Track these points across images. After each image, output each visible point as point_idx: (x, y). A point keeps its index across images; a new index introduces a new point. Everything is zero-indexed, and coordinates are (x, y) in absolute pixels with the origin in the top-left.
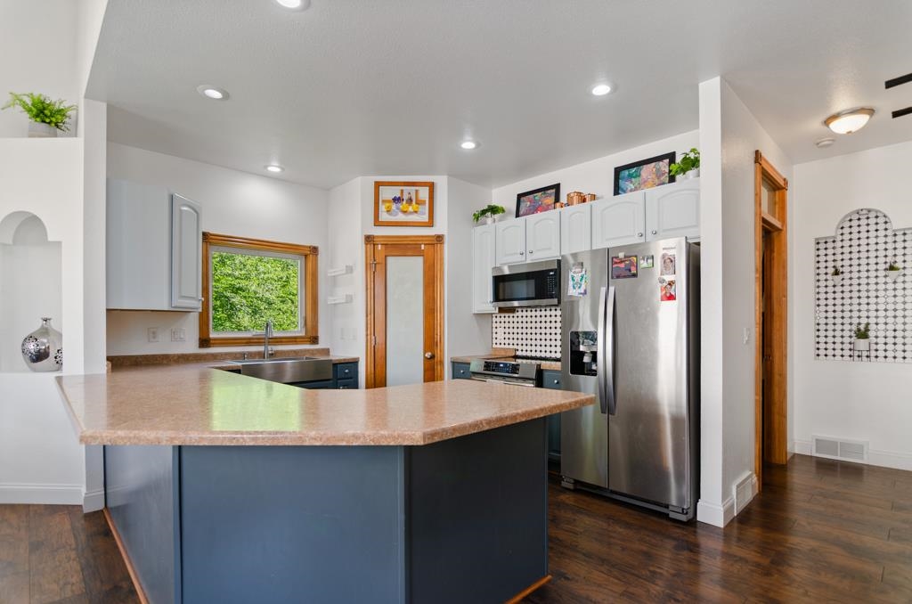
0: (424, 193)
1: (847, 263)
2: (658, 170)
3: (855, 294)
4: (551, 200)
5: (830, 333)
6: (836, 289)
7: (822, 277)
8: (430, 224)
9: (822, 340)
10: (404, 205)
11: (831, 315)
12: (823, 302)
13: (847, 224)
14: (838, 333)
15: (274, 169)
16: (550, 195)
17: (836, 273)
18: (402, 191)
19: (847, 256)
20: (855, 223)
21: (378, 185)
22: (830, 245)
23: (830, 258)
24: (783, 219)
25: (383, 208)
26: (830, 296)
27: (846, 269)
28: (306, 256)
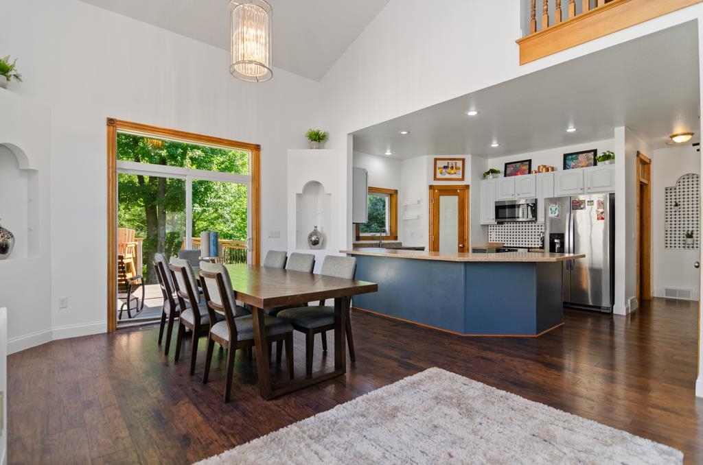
0: (460, 164)
1: (682, 200)
2: (588, 157)
3: (686, 216)
4: (526, 167)
5: (673, 236)
6: (676, 213)
7: (669, 207)
8: (463, 179)
9: (669, 239)
10: (449, 169)
11: (673, 226)
12: (669, 220)
13: (682, 181)
14: (677, 236)
15: (388, 153)
16: (526, 165)
17: (676, 205)
18: (448, 163)
19: (682, 197)
20: (686, 180)
21: (436, 160)
22: (673, 191)
23: (673, 197)
24: (649, 179)
25: (438, 171)
26: (673, 216)
27: (682, 203)
28: (391, 195)
